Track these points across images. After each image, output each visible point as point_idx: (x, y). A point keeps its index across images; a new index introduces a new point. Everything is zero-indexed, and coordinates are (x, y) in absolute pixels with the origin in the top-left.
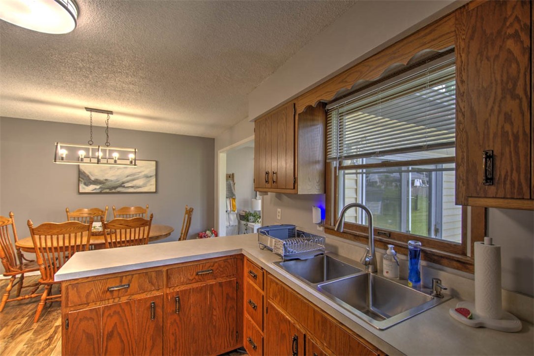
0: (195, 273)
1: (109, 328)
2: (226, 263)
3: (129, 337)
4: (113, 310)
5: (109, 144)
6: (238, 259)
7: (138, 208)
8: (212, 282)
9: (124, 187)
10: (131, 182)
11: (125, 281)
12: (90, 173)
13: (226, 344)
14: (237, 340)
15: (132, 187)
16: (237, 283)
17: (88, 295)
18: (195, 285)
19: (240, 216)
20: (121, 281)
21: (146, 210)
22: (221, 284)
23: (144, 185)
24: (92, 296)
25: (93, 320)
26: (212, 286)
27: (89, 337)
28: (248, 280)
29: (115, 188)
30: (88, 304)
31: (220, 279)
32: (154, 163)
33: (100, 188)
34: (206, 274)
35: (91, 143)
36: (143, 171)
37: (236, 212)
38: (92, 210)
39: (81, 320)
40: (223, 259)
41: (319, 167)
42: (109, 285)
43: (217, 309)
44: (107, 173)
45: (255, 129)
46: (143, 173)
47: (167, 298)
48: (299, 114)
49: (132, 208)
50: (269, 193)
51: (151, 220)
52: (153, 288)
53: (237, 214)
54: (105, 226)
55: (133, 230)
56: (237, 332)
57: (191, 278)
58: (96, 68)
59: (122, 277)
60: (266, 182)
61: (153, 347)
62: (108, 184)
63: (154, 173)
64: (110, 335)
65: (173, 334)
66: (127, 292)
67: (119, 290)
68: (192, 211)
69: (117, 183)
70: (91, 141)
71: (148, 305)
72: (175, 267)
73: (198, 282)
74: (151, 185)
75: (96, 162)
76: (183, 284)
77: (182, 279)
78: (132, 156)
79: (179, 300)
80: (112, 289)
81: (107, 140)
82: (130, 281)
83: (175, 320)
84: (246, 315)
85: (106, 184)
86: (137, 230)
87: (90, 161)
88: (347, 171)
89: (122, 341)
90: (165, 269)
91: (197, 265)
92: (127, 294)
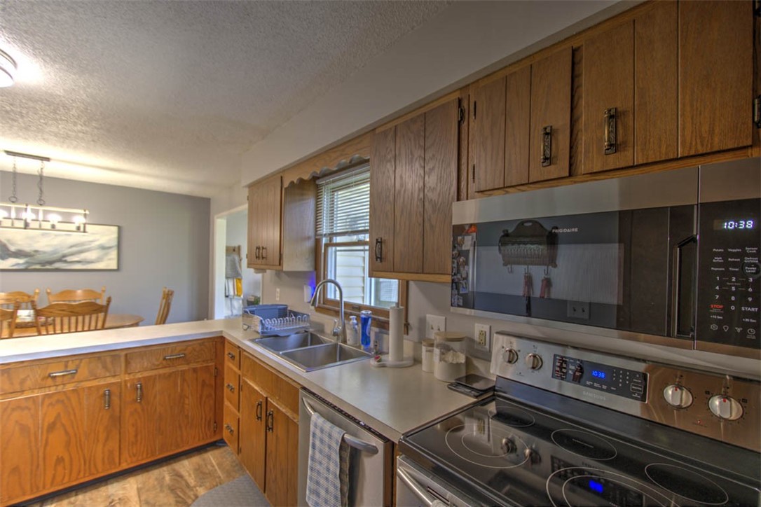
0: (161, 358)
1: (50, 419)
2: (202, 347)
3: (76, 428)
4: (55, 398)
5: (42, 202)
6: (218, 342)
7: (89, 292)
8: (185, 367)
9: (66, 262)
10: (77, 256)
11: (71, 366)
12: (8, 241)
13: (201, 435)
14: (215, 431)
15: (79, 262)
16: (216, 368)
17: (23, 382)
18: (161, 371)
19: (248, 301)
20: (66, 366)
21: (100, 295)
22: (195, 370)
23: (99, 260)
24: (29, 383)
25: (29, 409)
26: (183, 372)
27: (24, 429)
28: (230, 365)
29: (51, 263)
30: (22, 392)
31: (195, 364)
32: (115, 229)
33: (26, 263)
34: (176, 358)
35: (14, 200)
36: (98, 240)
37: (242, 296)
38: (11, 294)
39: (13, 410)
40: (199, 342)
41: (310, 244)
42: (50, 371)
43: (190, 397)
44: (38, 242)
45: (248, 197)
46: (97, 243)
47: (126, 385)
48: (286, 189)
49: (79, 292)
50: (268, 271)
51: (108, 305)
52: (108, 374)
53: (243, 300)
54: (38, 313)
55: (80, 318)
56: (215, 422)
57: (157, 363)
58: (30, 113)
59: (68, 362)
60: (257, 257)
61: (107, 439)
62: (40, 257)
63: (115, 243)
64: (52, 427)
65: (133, 425)
66: (73, 378)
67: (63, 376)
68: (171, 294)
69: (55, 256)
70: (15, 197)
71: (101, 392)
72: (136, 350)
73: (166, 367)
74: (110, 259)
75: (22, 226)
76: (146, 370)
77: (146, 364)
78: (79, 220)
79: (141, 387)
80: (54, 375)
81: (41, 197)
82: (78, 366)
83: (136, 410)
84: (226, 403)
85: (36, 257)
86: (87, 318)
87: (13, 224)
88: (338, 248)
89: (67, 433)
90: (123, 353)
91: (164, 349)
92: (73, 380)
